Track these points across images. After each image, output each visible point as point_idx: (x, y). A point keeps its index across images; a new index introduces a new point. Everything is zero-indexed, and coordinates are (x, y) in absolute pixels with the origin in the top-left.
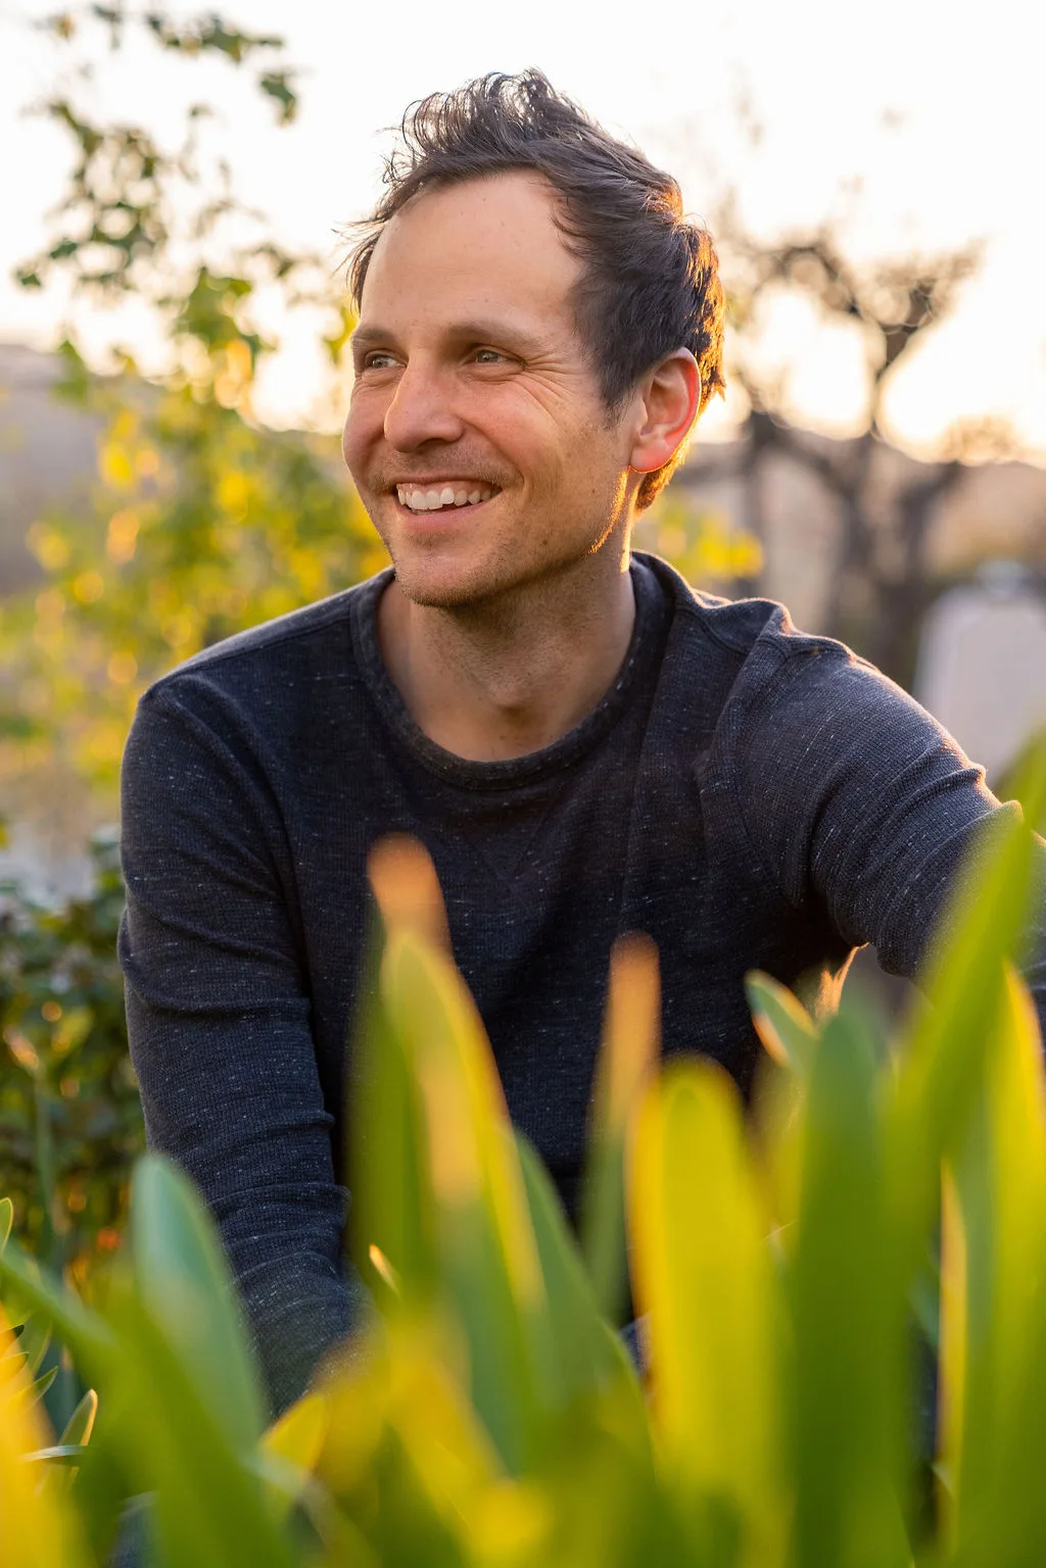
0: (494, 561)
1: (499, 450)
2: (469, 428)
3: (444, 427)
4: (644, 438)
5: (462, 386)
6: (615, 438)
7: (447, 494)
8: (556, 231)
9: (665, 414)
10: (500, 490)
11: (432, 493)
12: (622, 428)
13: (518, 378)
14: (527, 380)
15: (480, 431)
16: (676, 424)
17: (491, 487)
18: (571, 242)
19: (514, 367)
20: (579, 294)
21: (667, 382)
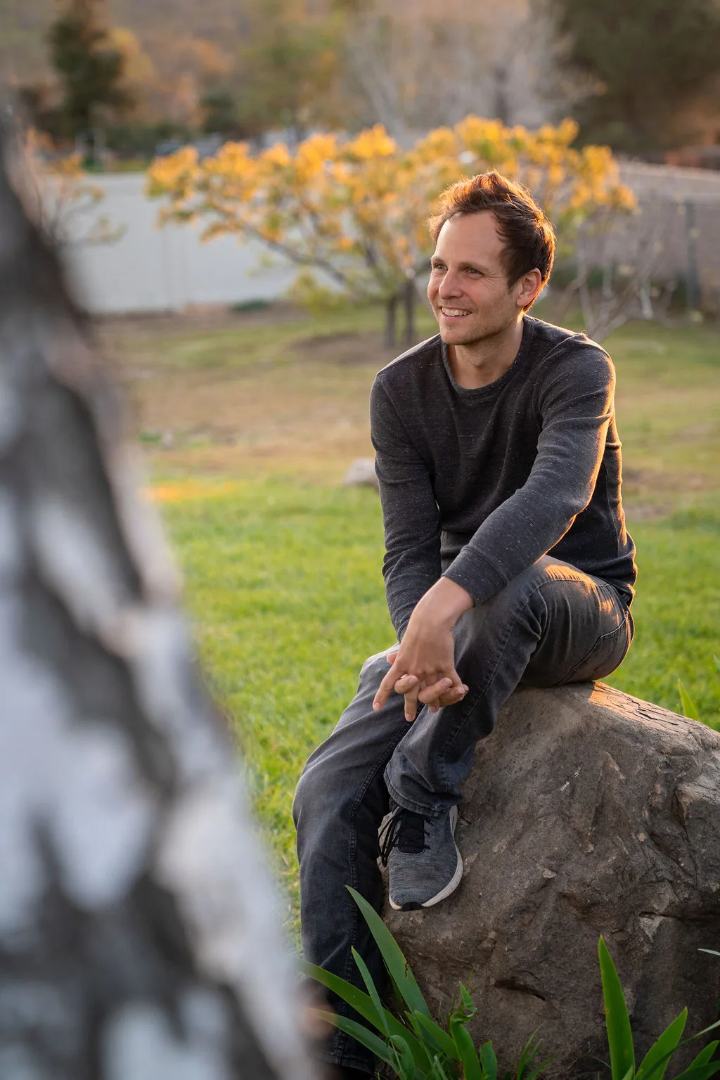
0: (470, 334)
1: (472, 301)
2: (463, 294)
3: (456, 293)
4: (521, 296)
5: (464, 280)
6: (511, 297)
7: (456, 312)
8: (497, 234)
9: (529, 288)
10: (471, 313)
11: (452, 311)
12: (514, 293)
13: (481, 279)
14: (483, 280)
15: (467, 295)
16: (533, 291)
17: (469, 312)
18: (501, 237)
19: (480, 276)
20: (503, 253)
21: (530, 278)
